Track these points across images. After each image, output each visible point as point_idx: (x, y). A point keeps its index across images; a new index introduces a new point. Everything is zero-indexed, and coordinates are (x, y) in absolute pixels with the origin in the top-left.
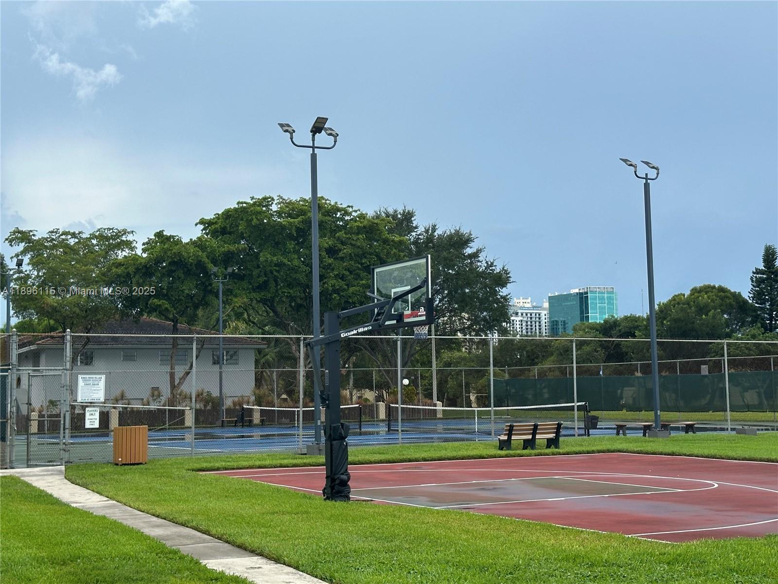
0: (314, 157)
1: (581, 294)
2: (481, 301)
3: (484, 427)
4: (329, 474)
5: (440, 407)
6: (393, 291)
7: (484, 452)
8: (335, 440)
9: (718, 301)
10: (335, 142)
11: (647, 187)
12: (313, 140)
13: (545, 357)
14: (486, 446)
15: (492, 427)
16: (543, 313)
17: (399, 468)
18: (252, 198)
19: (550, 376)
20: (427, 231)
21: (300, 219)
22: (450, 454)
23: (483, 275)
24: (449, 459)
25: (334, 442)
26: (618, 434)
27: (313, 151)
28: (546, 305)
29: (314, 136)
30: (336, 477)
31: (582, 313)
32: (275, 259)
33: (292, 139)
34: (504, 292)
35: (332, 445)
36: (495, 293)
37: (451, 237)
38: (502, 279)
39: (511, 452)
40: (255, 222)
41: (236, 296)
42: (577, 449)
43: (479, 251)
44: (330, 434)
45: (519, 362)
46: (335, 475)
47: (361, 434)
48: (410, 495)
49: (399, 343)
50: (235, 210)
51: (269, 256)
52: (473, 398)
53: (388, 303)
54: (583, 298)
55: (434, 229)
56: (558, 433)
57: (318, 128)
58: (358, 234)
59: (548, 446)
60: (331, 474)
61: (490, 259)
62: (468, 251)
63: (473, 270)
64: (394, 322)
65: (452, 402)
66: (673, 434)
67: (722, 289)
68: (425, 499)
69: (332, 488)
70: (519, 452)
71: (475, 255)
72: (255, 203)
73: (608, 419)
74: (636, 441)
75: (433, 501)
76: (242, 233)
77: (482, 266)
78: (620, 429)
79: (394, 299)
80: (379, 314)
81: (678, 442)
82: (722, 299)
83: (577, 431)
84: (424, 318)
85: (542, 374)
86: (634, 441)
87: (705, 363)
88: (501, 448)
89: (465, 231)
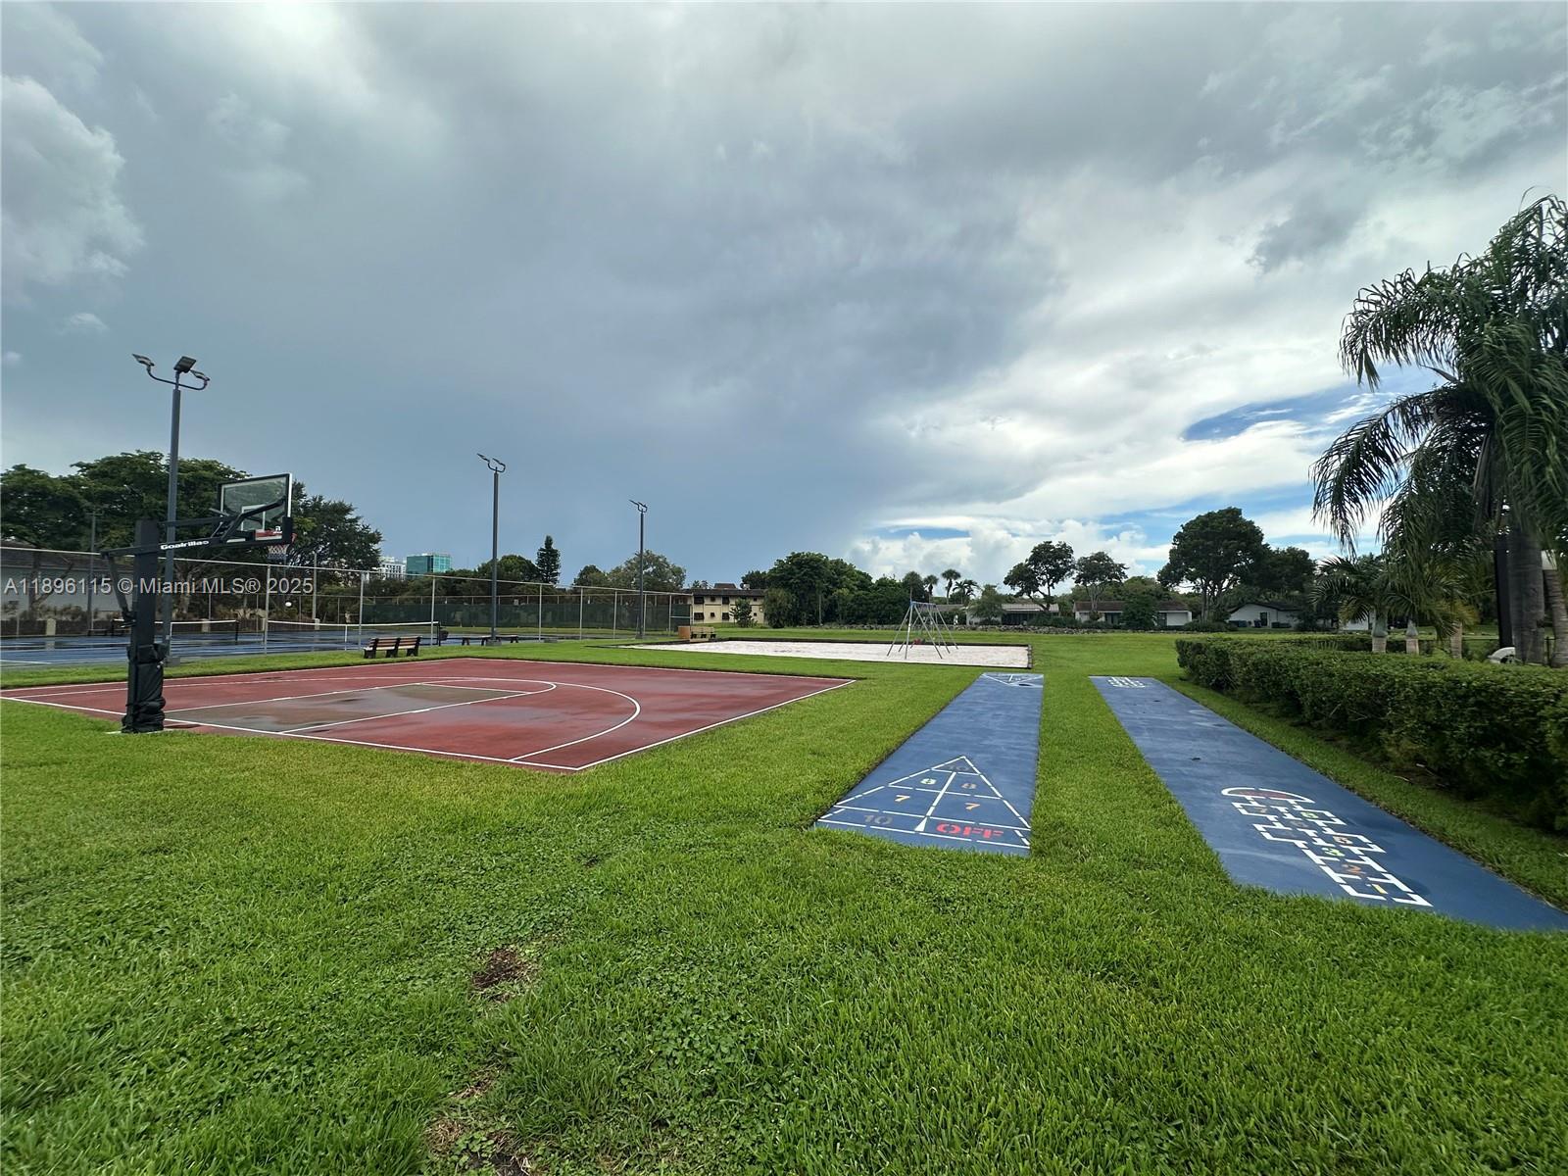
0: (177, 395)
1: (429, 557)
2: (357, 552)
3: (352, 638)
4: (132, 702)
5: (317, 623)
6: (244, 508)
7: (350, 661)
8: (141, 663)
9: (518, 565)
10: (205, 385)
11: (496, 475)
12: (178, 378)
13: (402, 593)
14: (352, 655)
15: (359, 638)
16: (403, 567)
17: (257, 679)
18: (138, 451)
19: (406, 603)
20: (314, 500)
21: (190, 474)
22: (315, 663)
23: (360, 534)
24: (314, 668)
25: (141, 666)
26: (463, 644)
27: (177, 387)
28: (405, 562)
29: (178, 373)
30: (141, 704)
31: (429, 567)
32: (160, 502)
33: (149, 370)
34: (375, 547)
35: (137, 669)
36: (369, 547)
37: (335, 505)
38: (375, 538)
39: (376, 660)
40: (139, 470)
41: (113, 529)
42: (434, 656)
43: (358, 518)
44: (136, 657)
45: (384, 594)
46: (141, 701)
47: (237, 644)
48: (251, 716)
49: (269, 570)
50: (118, 458)
51: (153, 499)
52: (347, 616)
53: (234, 518)
54: (430, 559)
55: (321, 498)
56: (417, 645)
57: (184, 366)
58: (249, 492)
59: (408, 655)
60: (135, 699)
61: (366, 524)
62: (348, 517)
63: (352, 529)
64: (244, 540)
65: (331, 619)
66: (503, 643)
67: (520, 558)
68: (271, 719)
69: (135, 717)
70: (382, 660)
71: (355, 521)
72: (140, 456)
73: (454, 632)
74: (478, 649)
75: (279, 723)
76: (124, 479)
77: (359, 528)
78: (465, 640)
79: (242, 515)
80: (222, 530)
81: (505, 649)
82: (520, 563)
83: (432, 641)
84: (280, 537)
85: (401, 602)
86: (475, 649)
87: (516, 598)
88: (366, 657)
89: (347, 504)
